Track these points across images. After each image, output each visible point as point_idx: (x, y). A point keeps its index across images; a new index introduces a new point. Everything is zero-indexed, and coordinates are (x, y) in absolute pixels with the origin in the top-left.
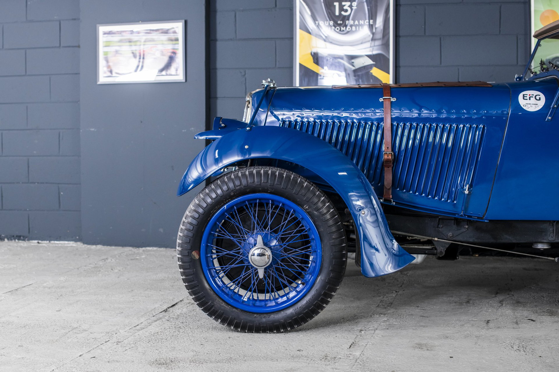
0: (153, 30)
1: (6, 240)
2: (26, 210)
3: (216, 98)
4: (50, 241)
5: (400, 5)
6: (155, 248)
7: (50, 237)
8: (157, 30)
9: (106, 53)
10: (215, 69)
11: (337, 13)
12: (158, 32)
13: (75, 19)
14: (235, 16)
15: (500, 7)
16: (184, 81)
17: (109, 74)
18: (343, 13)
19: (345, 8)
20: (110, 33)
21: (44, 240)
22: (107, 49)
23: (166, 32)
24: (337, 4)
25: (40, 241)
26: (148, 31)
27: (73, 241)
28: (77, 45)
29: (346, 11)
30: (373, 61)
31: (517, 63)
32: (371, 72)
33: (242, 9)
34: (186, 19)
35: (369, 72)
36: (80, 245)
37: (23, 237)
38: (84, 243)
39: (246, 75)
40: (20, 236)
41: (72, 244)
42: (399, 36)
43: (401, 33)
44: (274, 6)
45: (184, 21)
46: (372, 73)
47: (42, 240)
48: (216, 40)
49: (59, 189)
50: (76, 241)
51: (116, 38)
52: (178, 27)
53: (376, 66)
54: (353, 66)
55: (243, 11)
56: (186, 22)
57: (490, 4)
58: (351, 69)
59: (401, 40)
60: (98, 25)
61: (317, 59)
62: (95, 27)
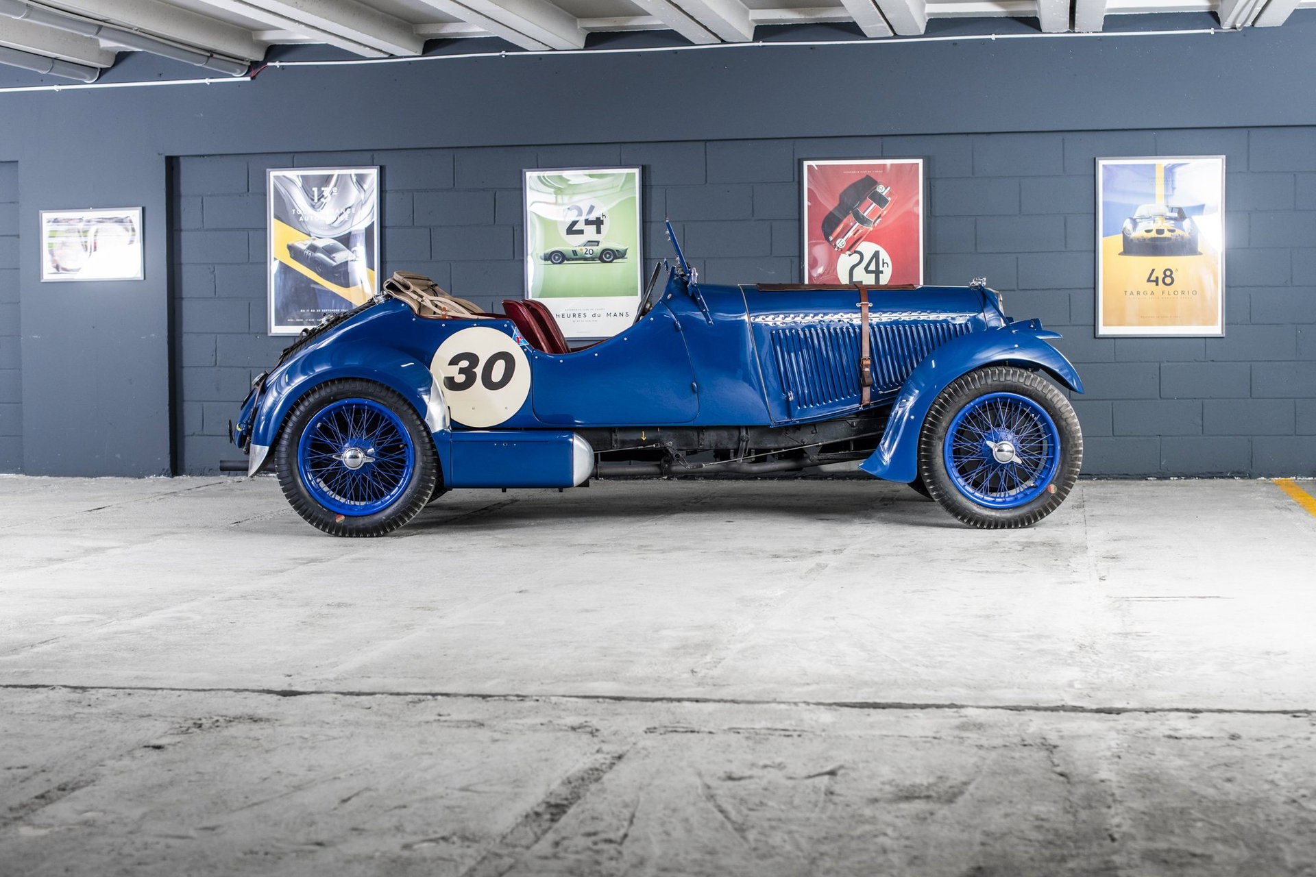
0: (106, 218)
3: (181, 298)
5: (386, 191)
6: (110, 478)
8: (110, 219)
9: (51, 245)
10: (180, 264)
11: (316, 201)
12: (111, 221)
13: (13, 203)
14: (202, 202)
15: (495, 194)
16: (143, 279)
17: (55, 271)
18: (322, 200)
19: (324, 194)
20: (56, 221)
22: (52, 240)
23: (120, 221)
24: (315, 189)
27: (13, 473)
28: (16, 234)
29: (326, 198)
31: (515, 257)
33: (209, 193)
34: (143, 206)
36: (22, 477)
38: (26, 475)
39: (216, 272)
42: (386, 227)
43: (388, 223)
44: (247, 190)
45: (141, 208)
48: (180, 230)
50: (17, 472)
51: (62, 227)
52: (135, 215)
54: (334, 261)
55: (210, 196)
56: (144, 210)
57: (484, 190)
58: (332, 264)
59: (388, 232)
60: (41, 211)
61: (295, 252)
62: (38, 213)
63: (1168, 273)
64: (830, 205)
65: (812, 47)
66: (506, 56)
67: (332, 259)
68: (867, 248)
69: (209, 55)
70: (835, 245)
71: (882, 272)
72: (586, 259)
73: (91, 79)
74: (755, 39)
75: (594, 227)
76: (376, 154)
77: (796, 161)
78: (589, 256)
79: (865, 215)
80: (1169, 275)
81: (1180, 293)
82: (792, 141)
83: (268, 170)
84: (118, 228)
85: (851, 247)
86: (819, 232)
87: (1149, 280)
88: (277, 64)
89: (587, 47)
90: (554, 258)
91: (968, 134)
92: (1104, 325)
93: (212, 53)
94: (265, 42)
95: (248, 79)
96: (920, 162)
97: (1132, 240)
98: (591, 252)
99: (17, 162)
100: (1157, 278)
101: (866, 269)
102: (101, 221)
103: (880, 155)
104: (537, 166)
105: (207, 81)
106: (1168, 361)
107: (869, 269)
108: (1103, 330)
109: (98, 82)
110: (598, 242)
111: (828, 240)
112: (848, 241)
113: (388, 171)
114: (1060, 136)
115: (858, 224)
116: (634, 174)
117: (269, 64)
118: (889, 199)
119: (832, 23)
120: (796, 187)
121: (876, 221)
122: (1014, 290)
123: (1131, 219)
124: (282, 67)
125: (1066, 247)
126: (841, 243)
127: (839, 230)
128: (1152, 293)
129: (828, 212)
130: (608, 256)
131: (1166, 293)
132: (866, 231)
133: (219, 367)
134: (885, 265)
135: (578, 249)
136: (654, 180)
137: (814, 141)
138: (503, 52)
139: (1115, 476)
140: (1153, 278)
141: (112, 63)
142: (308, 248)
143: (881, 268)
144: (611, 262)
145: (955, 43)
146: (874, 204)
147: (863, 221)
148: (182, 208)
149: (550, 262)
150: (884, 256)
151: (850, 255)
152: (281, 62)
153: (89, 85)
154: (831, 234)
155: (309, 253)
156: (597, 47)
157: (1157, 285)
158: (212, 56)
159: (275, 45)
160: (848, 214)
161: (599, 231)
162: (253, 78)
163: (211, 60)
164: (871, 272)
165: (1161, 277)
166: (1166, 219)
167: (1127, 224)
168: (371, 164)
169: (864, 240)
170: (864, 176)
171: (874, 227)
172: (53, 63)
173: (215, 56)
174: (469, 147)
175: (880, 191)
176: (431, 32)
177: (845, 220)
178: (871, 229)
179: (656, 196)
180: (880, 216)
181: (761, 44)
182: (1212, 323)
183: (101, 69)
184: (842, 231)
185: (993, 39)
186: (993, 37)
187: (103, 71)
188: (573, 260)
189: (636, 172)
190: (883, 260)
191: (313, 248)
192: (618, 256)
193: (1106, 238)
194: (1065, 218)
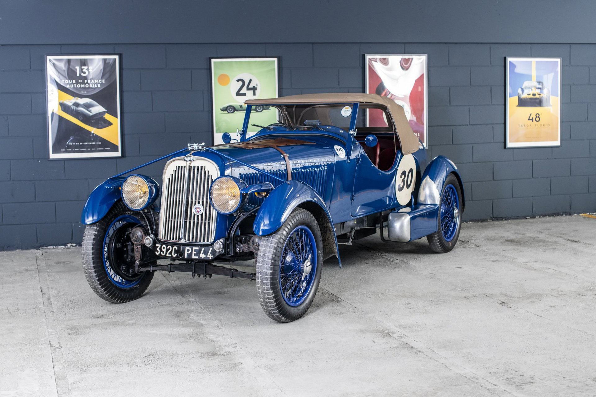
5: (123, 69)
11: (78, 75)
15: (191, 72)
18: (82, 74)
19: (84, 71)
24: (77, 68)
29: (84, 73)
30: (106, 109)
31: (204, 109)
32: (104, 116)
35: (103, 117)
39: (9, 120)
43: (125, 89)
44: (29, 68)
46: (105, 118)
53: (108, 112)
54: (92, 113)
57: (184, 69)
58: (90, 115)
59: (125, 94)
61: (64, 107)
63: (538, 115)
67: (90, 111)
75: (252, 91)
76: (116, 46)
77: (361, 56)
80: (538, 116)
81: (543, 125)
82: (359, 44)
83: (45, 56)
87: (529, 119)
90: (229, 110)
91: (446, 43)
97: (522, 99)
100: (533, 118)
104: (218, 56)
106: (536, 159)
108: (509, 145)
113: (124, 57)
114: (489, 46)
116: (274, 61)
122: (468, 125)
123: (521, 88)
125: (491, 102)
127: (384, 93)
128: (531, 126)
131: (537, 125)
133: (13, 181)
134: (407, 112)
135: (242, 104)
136: (285, 65)
137: (371, 45)
139: (513, 218)
140: (531, 118)
142: (73, 105)
144: (261, 112)
149: (226, 112)
150: (407, 107)
155: (74, 108)
157: (533, 121)
161: (254, 94)
165: (534, 117)
166: (537, 88)
167: (520, 91)
168: (114, 53)
174: (177, 44)
179: (286, 74)
182: (556, 140)
184: (386, 94)
188: (240, 111)
190: (406, 110)
191: (77, 105)
192: (265, 108)
193: (510, 98)
194: (491, 87)
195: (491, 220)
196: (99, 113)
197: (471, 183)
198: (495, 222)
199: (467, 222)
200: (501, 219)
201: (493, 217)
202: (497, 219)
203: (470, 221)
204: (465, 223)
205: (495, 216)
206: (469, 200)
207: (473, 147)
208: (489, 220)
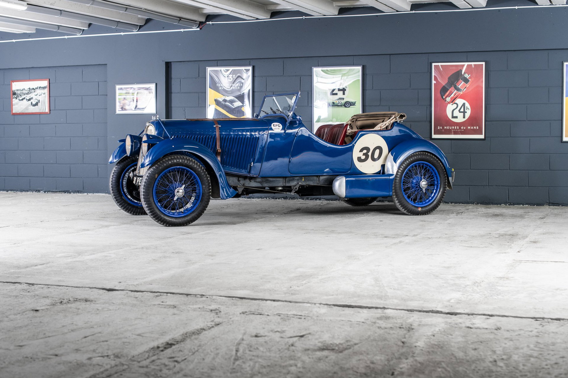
0: (141, 88)
1: (72, 193)
2: (82, 178)
4: (93, 193)
5: (255, 76)
7: (93, 192)
8: (143, 88)
9: (119, 99)
10: (171, 107)
11: (226, 80)
12: (143, 89)
13: (105, 81)
14: (180, 81)
15: (301, 78)
16: (156, 113)
17: (121, 109)
18: (229, 80)
20: (121, 89)
21: (91, 193)
22: (120, 97)
23: (147, 89)
25: (88, 194)
26: (139, 88)
27: (104, 193)
28: (106, 94)
30: (243, 104)
32: (242, 109)
33: (183, 77)
34: (156, 83)
37: (81, 191)
39: (186, 110)
40: (79, 191)
41: (104, 194)
42: (255, 92)
43: (256, 90)
44: (198, 76)
45: (155, 84)
47: (89, 193)
48: (171, 93)
49: (98, 167)
51: (124, 91)
52: (153, 86)
54: (234, 106)
55: (184, 78)
56: (156, 84)
57: (296, 76)
58: (232, 107)
59: (256, 94)
60: (116, 85)
61: (217, 102)
62: (115, 86)
64: (443, 83)
65: (436, 13)
66: (305, 18)
67: (233, 105)
68: (460, 102)
69: (179, 19)
70: (446, 100)
71: (466, 112)
72: (338, 106)
73: (136, 30)
74: (411, 10)
75: (342, 92)
76: (251, 61)
77: (429, 64)
78: (339, 104)
79: (459, 87)
82: (428, 54)
83: (207, 68)
84: (146, 92)
85: (453, 101)
86: (439, 95)
88: (211, 23)
89: (339, 14)
91: (505, 51)
92: (566, 137)
93: (180, 18)
94: (205, 14)
95: (199, 29)
96: (484, 63)
98: (340, 103)
99: (106, 64)
101: (459, 111)
102: (140, 89)
103: (466, 60)
104: (318, 66)
105: (182, 30)
107: (461, 111)
108: (565, 139)
109: (138, 31)
110: (343, 98)
111: (442, 98)
112: (451, 99)
113: (256, 68)
114: (547, 52)
115: (456, 91)
117: (207, 23)
118: (470, 80)
119: (445, 2)
120: (429, 75)
121: (464, 89)
122: (525, 121)
124: (213, 24)
125: (549, 101)
126: (448, 99)
127: (447, 93)
129: (443, 86)
130: (348, 104)
132: (459, 94)
134: (468, 109)
135: (335, 101)
136: (368, 71)
137: (437, 54)
138: (304, 17)
141: (144, 23)
142: (223, 101)
143: (466, 111)
144: (349, 107)
145: (499, 10)
146: (463, 82)
147: (458, 90)
148: (172, 83)
150: (467, 105)
151: (452, 105)
152: (212, 22)
153: (135, 32)
154: (444, 95)
155: (223, 103)
156: (343, 14)
158: (180, 20)
159: (210, 15)
160: (452, 86)
161: (344, 94)
162: (201, 29)
163: (180, 21)
164: (462, 112)
168: (250, 65)
169: (459, 98)
170: (459, 70)
171: (463, 92)
172: (118, 23)
173: (182, 19)
174: (289, 58)
175: (466, 76)
176: (273, 9)
177: (450, 90)
178: (462, 93)
179: (368, 79)
180: (466, 87)
181: (414, 12)
183: (140, 26)
184: (449, 94)
185: (517, 8)
186: (516, 7)
187: (141, 27)
188: (333, 106)
189: (360, 68)
190: (467, 107)
191: (225, 101)
192: (352, 104)
193: (567, 97)
194: (549, 88)
195: (547, 205)
196: (238, 107)
197: (527, 171)
198: (551, 206)
199: (523, 205)
200: (557, 204)
201: (550, 203)
202: (553, 204)
203: (526, 204)
204: (522, 205)
205: (551, 201)
206: (526, 186)
207: (530, 139)
208: (546, 205)
